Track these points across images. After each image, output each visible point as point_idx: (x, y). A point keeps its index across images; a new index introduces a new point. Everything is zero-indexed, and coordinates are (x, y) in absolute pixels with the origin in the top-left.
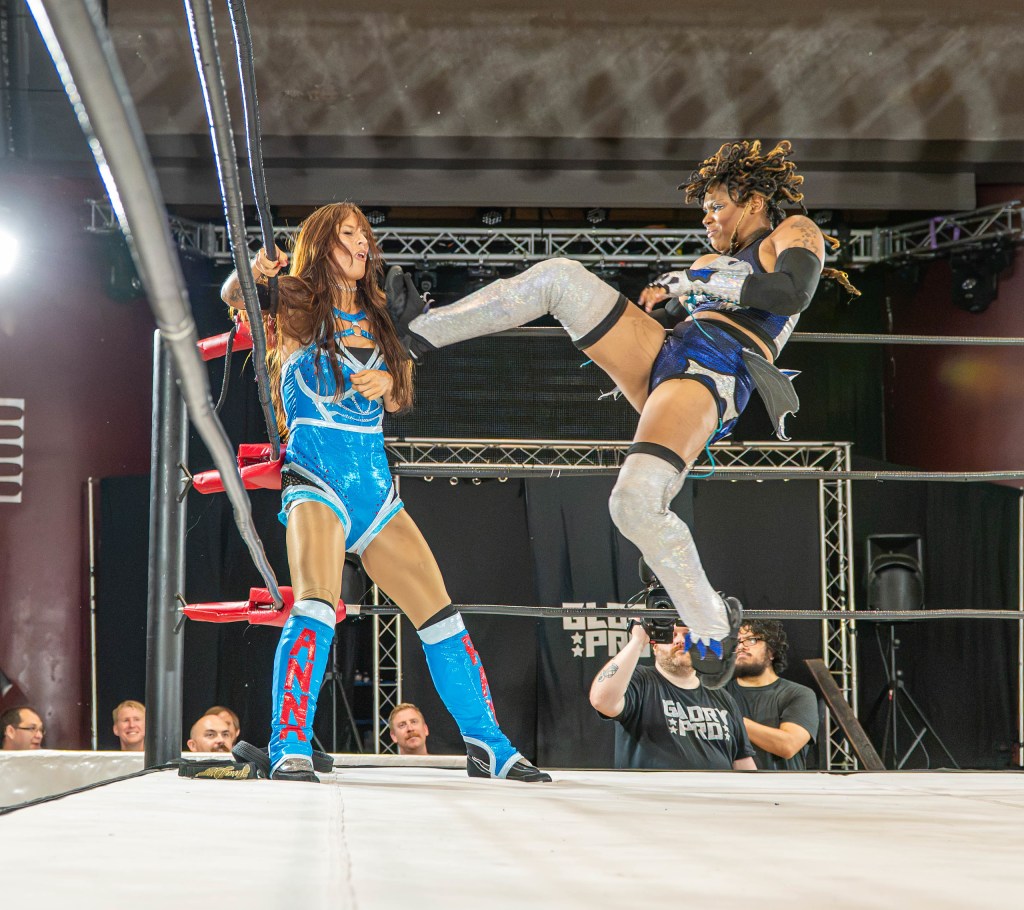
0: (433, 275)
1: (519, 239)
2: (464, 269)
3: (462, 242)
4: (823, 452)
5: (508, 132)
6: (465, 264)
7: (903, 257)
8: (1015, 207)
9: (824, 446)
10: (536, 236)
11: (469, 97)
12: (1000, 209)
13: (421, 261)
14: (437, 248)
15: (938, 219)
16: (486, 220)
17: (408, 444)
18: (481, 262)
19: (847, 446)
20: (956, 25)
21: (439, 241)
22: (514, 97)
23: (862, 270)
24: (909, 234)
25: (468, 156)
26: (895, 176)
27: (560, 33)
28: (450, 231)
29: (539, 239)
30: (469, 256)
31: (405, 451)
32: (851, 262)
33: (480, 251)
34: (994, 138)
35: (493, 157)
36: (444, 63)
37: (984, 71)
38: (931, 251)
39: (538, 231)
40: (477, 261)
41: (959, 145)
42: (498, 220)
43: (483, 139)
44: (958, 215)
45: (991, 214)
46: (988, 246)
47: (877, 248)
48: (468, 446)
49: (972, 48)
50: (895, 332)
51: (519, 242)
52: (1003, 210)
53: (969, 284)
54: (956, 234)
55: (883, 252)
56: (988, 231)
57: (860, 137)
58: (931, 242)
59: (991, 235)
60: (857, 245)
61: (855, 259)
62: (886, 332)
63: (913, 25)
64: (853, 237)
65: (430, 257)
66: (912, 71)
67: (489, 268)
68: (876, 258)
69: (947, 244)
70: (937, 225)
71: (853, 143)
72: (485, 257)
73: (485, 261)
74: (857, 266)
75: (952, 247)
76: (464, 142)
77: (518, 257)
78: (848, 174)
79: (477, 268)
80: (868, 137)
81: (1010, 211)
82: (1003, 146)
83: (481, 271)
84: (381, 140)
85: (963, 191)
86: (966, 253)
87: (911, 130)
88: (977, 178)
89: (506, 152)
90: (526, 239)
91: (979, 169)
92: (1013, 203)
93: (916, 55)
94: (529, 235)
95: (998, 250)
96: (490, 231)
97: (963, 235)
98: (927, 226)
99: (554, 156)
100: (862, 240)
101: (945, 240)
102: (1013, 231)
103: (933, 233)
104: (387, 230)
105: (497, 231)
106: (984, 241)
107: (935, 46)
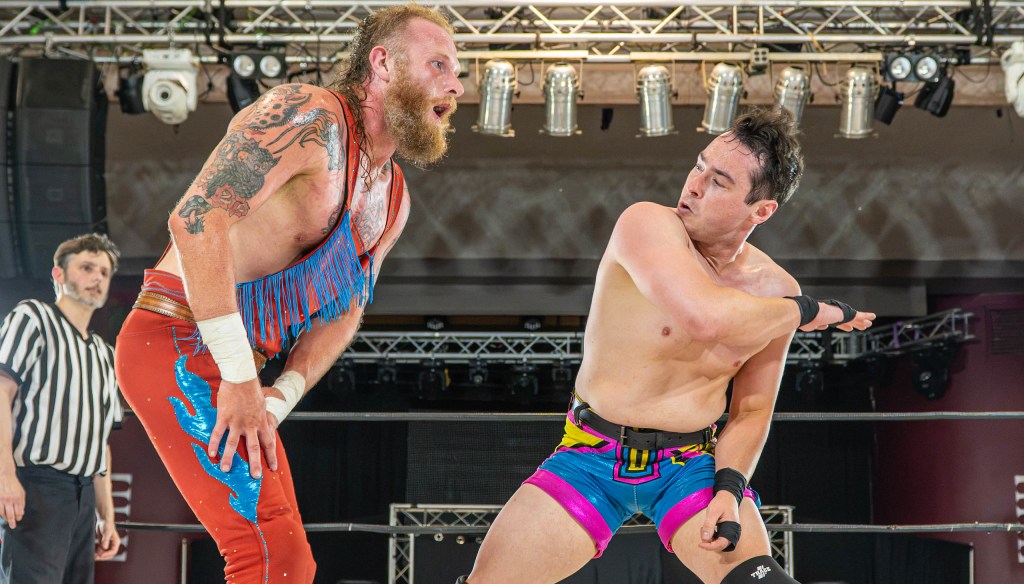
0: (484, 371)
1: (558, 341)
2: (511, 365)
3: (511, 344)
4: (771, 514)
5: (536, 254)
6: (513, 362)
7: (874, 355)
8: (957, 313)
9: (770, 509)
10: (571, 338)
11: (495, 226)
12: (944, 315)
13: (475, 360)
14: (490, 348)
15: (900, 324)
16: (528, 326)
17: (423, 511)
18: (525, 360)
19: (790, 509)
20: (875, 167)
21: (491, 343)
22: (531, 226)
23: (845, 365)
24: (881, 336)
25: (503, 274)
26: (860, 288)
27: (552, 175)
28: (500, 335)
29: (575, 341)
30: (515, 355)
31: (419, 516)
32: (833, 359)
33: (525, 350)
34: (938, 258)
35: (525, 275)
36: (466, 200)
37: (911, 204)
38: (896, 350)
39: (573, 335)
40: (521, 359)
41: (910, 263)
42: (538, 326)
43: (515, 260)
44: (916, 320)
45: (939, 319)
46: (936, 345)
47: (854, 347)
48: (474, 512)
49: (894, 185)
50: (877, 411)
51: (558, 344)
52: (948, 316)
53: (926, 377)
54: (917, 336)
55: (860, 350)
56: (937, 333)
57: (828, 257)
58: (895, 343)
59: (939, 336)
60: (838, 344)
61: (836, 356)
62: (871, 411)
63: (841, 168)
64: (834, 338)
65: (483, 356)
66: (853, 206)
67: (531, 365)
68: (853, 355)
69: (906, 344)
70: (899, 328)
71: (822, 262)
72: (528, 356)
73: (528, 359)
74: (840, 362)
75: (911, 346)
76: (500, 263)
77: (557, 356)
78: (821, 288)
79: (522, 365)
80: (833, 257)
81: (954, 317)
82: (945, 264)
83: (524, 368)
84: (431, 262)
85: (917, 301)
86: (922, 351)
87: (868, 252)
88: (928, 290)
89: (536, 272)
90: (565, 342)
91: (930, 283)
92: (956, 310)
93: (851, 192)
94: (565, 338)
95: (945, 349)
96: (532, 335)
97: (921, 337)
98: (891, 330)
99: (575, 274)
100: (842, 342)
101: (907, 340)
102: (956, 333)
103: (896, 334)
104: (447, 335)
105: (539, 335)
106: (934, 341)
107: (864, 184)
